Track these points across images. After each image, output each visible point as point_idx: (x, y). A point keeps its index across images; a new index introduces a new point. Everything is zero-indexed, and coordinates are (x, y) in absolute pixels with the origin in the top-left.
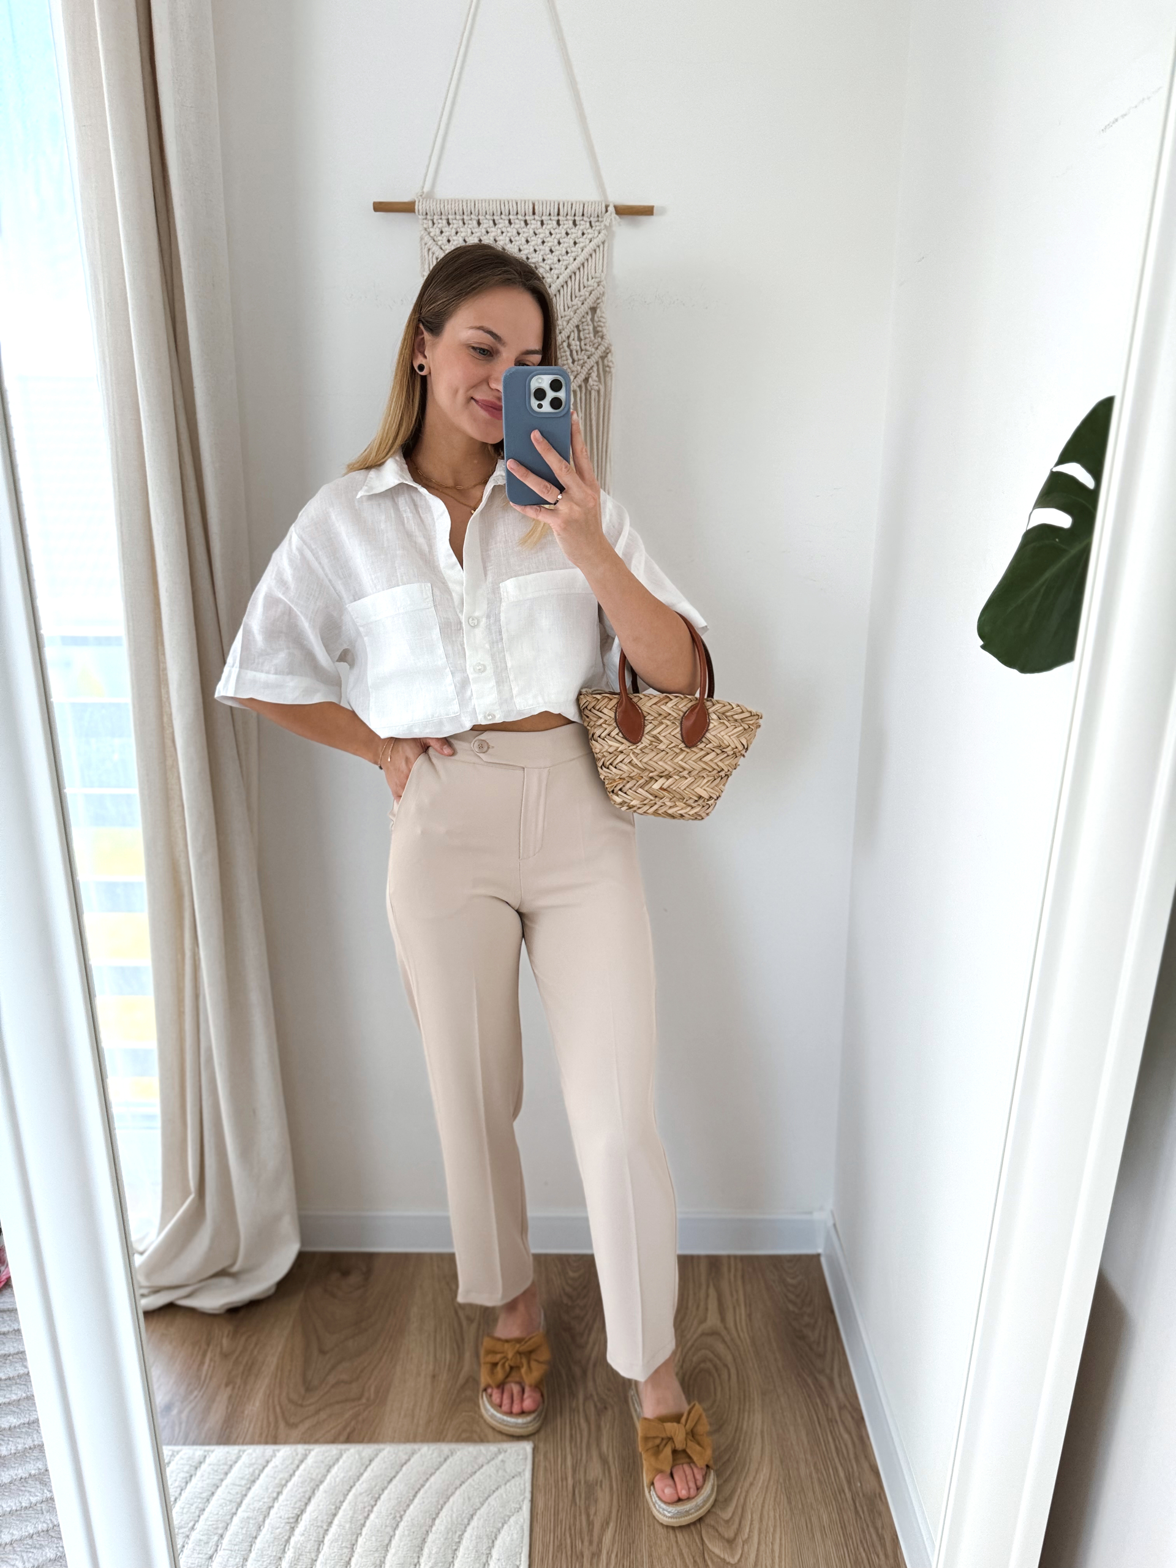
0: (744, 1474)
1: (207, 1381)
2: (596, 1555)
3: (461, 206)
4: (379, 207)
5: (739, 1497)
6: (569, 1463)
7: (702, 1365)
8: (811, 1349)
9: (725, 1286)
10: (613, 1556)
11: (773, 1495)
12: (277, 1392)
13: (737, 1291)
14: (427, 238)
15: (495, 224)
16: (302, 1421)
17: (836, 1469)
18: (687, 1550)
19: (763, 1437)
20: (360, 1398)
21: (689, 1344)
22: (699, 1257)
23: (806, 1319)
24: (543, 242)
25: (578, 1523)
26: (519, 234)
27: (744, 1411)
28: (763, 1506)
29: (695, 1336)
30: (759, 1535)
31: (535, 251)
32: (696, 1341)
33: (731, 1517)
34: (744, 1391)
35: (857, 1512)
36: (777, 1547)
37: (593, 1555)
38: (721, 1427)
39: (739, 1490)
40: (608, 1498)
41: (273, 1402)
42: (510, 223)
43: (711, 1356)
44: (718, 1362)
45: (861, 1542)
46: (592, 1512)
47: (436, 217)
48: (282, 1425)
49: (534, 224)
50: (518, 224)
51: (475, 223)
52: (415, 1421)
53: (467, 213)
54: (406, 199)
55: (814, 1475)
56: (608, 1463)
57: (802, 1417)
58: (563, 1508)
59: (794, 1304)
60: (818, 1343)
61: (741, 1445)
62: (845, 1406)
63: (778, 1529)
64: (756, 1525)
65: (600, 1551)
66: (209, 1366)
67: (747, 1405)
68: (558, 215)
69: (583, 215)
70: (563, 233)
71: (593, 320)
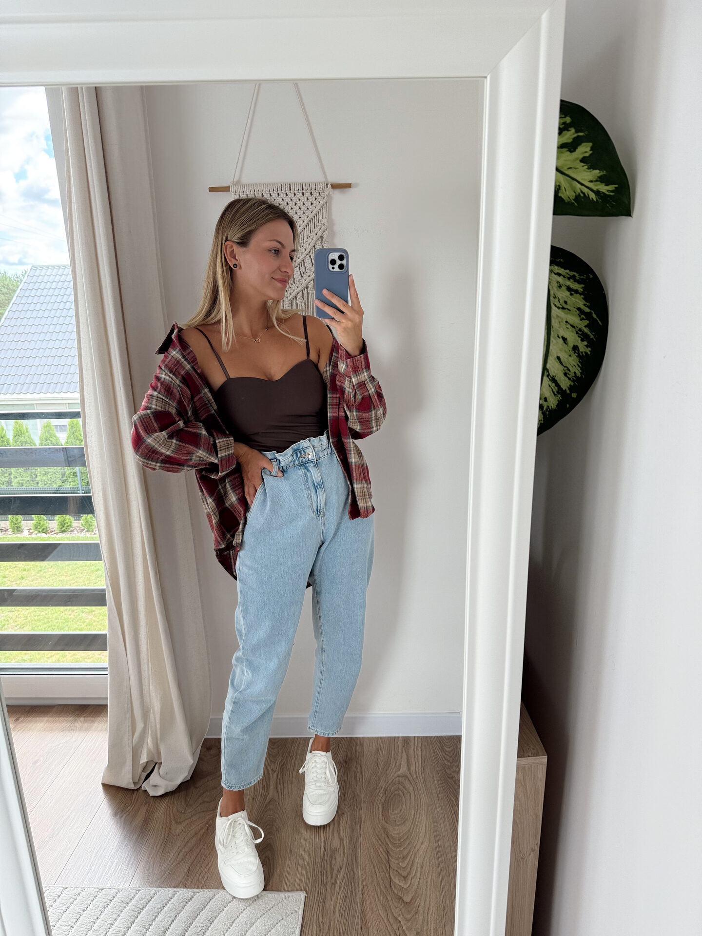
0: (415, 845)
1: (135, 802)
2: (334, 884)
3: (253, 187)
4: (212, 190)
5: (411, 856)
6: (322, 840)
7: (397, 792)
9: (411, 751)
10: (343, 884)
11: (429, 854)
12: (171, 807)
13: (417, 755)
15: (271, 196)
16: (184, 821)
18: (382, 881)
19: (426, 827)
21: (390, 782)
22: (398, 737)
24: (296, 204)
25: (325, 870)
26: (283, 200)
27: (417, 815)
28: (423, 861)
29: (393, 778)
30: (420, 874)
31: (292, 209)
32: (393, 780)
33: (407, 866)
34: (418, 805)
36: (429, 880)
37: (332, 884)
38: (404, 822)
39: (411, 854)
40: (342, 858)
42: (278, 195)
43: (401, 787)
44: (405, 790)
46: (333, 862)
48: (173, 822)
49: (291, 195)
50: (283, 195)
53: (257, 190)
54: (226, 185)
56: (343, 840)
57: (448, 818)
58: (318, 862)
59: (449, 761)
61: (414, 831)
63: (431, 871)
64: (419, 869)
65: (336, 882)
67: (419, 812)
68: (303, 190)
69: (315, 189)
70: (306, 199)
71: (321, 243)
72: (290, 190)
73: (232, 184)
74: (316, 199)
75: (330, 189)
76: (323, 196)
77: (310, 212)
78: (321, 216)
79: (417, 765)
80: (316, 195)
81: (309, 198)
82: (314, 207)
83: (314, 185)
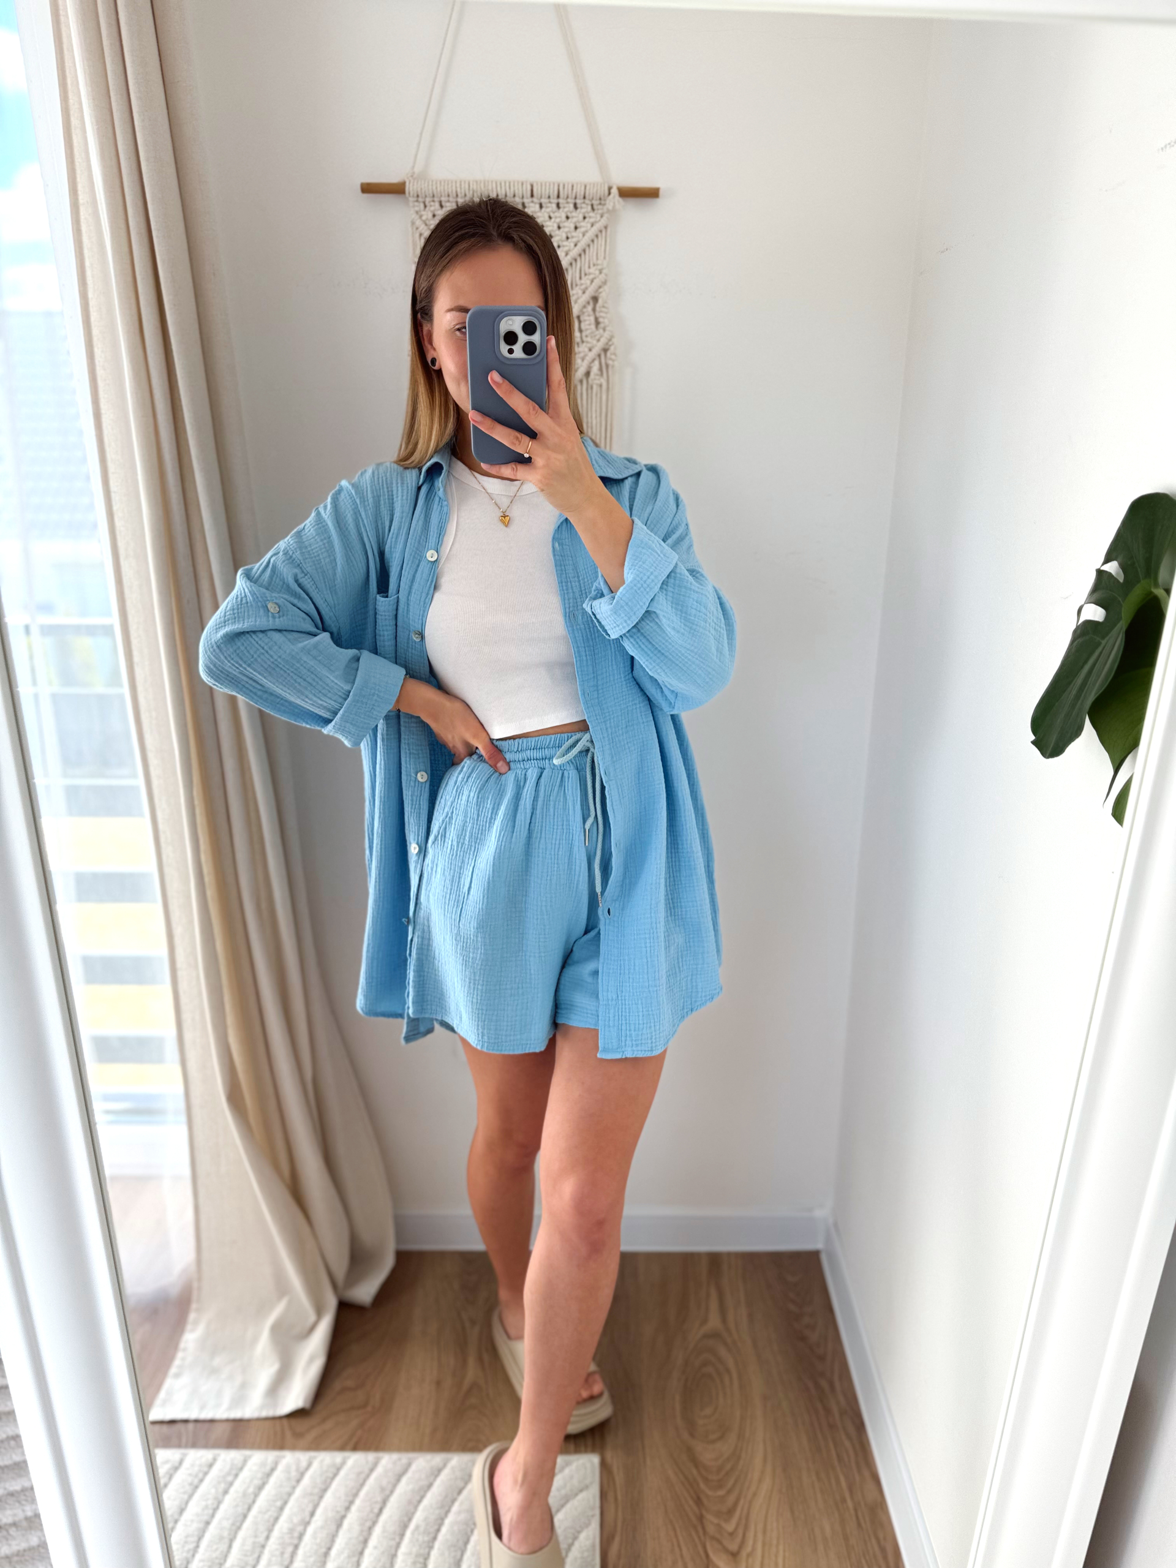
3: (454, 186)
4: (368, 189)
5: (742, 1507)
7: (705, 1370)
8: (812, 1351)
9: (726, 1285)
11: (776, 1505)
13: (738, 1290)
14: (418, 222)
17: (837, 1479)
18: (693, 1563)
19: (765, 1444)
21: (691, 1347)
22: (700, 1253)
23: (807, 1319)
27: (746, 1418)
28: (766, 1517)
29: (697, 1338)
30: (763, 1548)
32: (697, 1343)
33: (736, 1528)
34: (746, 1397)
36: (780, 1561)
38: (723, 1434)
39: (741, 1503)
43: (712, 1359)
44: (720, 1366)
47: (427, 200)
55: (817, 1485)
57: (804, 1424)
59: (795, 1303)
60: (819, 1345)
61: (744, 1453)
62: (845, 1409)
63: (782, 1542)
67: (749, 1410)
68: (558, 197)
69: (584, 198)
70: (564, 216)
71: (594, 310)
72: (532, 196)
73: (410, 178)
74: (584, 218)
75: (617, 197)
76: (600, 211)
77: (572, 245)
78: (595, 254)
79: (738, 1312)
80: (585, 208)
81: (569, 215)
82: (581, 235)
83: (583, 188)
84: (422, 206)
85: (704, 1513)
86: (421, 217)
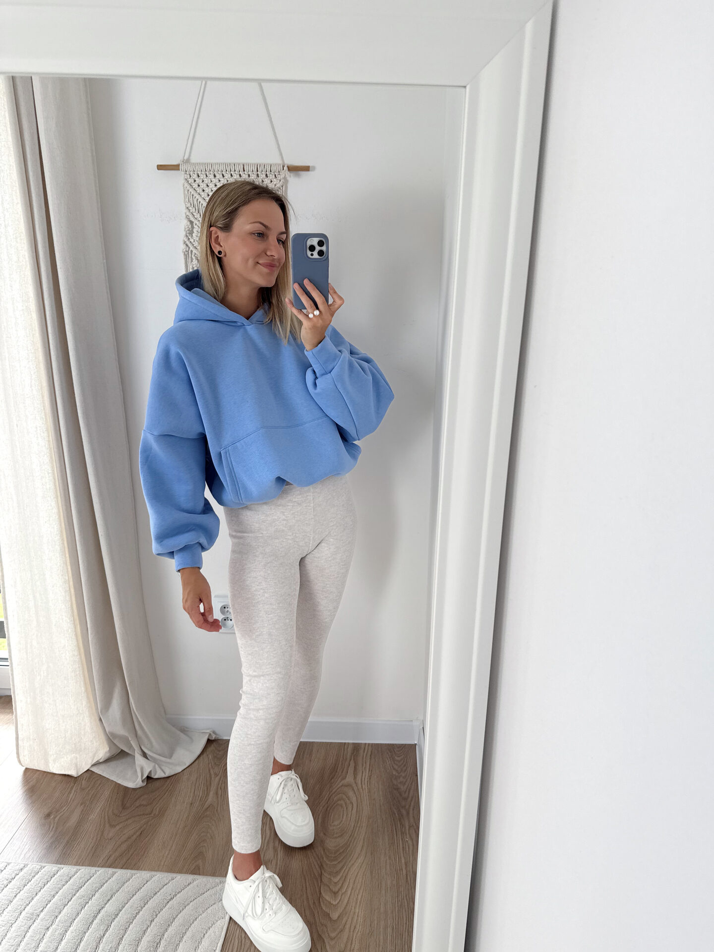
0: (350, 860)
3: (204, 167)
4: (160, 167)
5: (345, 871)
7: (339, 802)
8: (401, 795)
9: (360, 760)
11: (363, 870)
12: (107, 809)
13: (366, 763)
14: (186, 185)
15: (223, 176)
16: (118, 824)
17: (400, 859)
18: (311, 896)
19: (364, 840)
20: (150, 814)
21: (334, 790)
22: (349, 743)
23: (401, 779)
27: (356, 827)
28: (357, 876)
30: (352, 890)
32: (338, 788)
33: (339, 881)
34: (359, 817)
35: (407, 881)
36: (360, 897)
38: (343, 834)
39: (345, 868)
41: (104, 813)
42: (232, 175)
43: (344, 797)
44: (348, 801)
45: (406, 896)
47: (191, 173)
48: (107, 825)
51: (212, 176)
52: (178, 826)
53: (208, 169)
54: (175, 164)
55: (388, 861)
56: (277, 852)
57: (388, 831)
60: (405, 792)
61: (351, 844)
62: (413, 825)
63: (362, 888)
64: (351, 885)
66: (74, 794)
67: (359, 823)
68: (257, 171)
69: (271, 171)
72: (244, 171)
73: (182, 163)
74: (271, 181)
75: (287, 171)
76: (280, 179)
79: (364, 774)
80: (271, 177)
81: (264, 180)
83: (270, 167)
84: (188, 176)
85: (323, 872)
86: (188, 182)
